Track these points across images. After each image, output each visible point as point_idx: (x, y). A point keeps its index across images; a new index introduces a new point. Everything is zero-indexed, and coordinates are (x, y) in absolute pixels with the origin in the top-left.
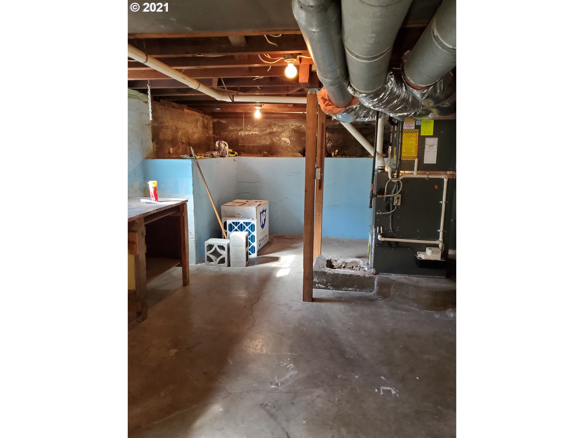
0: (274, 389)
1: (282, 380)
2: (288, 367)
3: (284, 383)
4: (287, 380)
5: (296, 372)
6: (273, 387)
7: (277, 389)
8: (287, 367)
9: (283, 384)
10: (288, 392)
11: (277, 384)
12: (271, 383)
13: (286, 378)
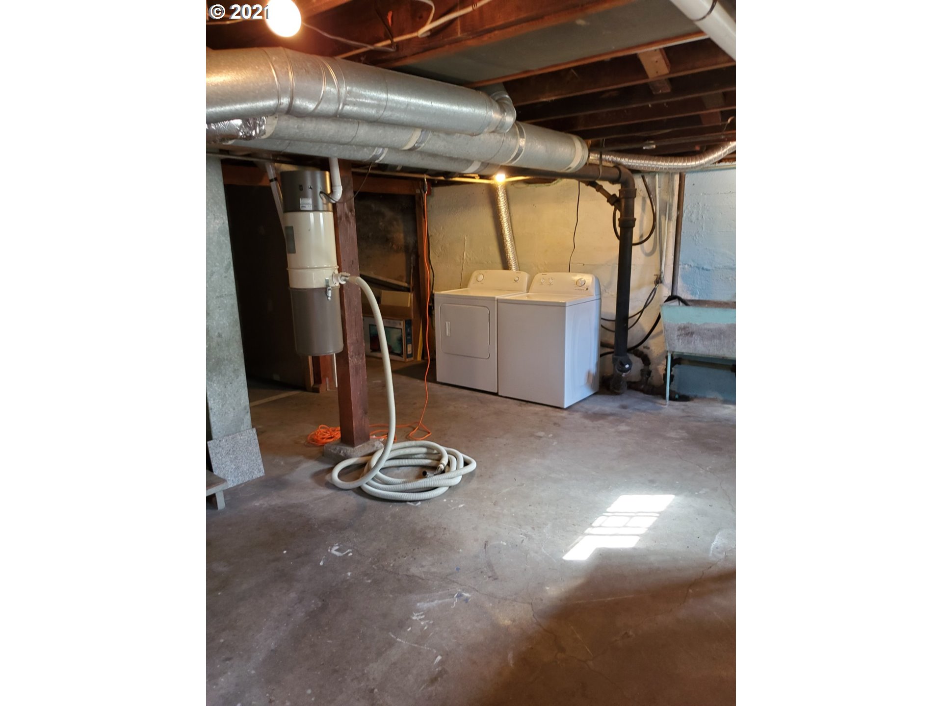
0: (467, 592)
1: (448, 599)
2: (423, 616)
3: (449, 595)
4: (441, 598)
5: (418, 604)
6: (467, 595)
7: (463, 590)
8: (425, 617)
9: (451, 595)
10: (454, 582)
11: (460, 596)
12: (466, 600)
13: (440, 602)
